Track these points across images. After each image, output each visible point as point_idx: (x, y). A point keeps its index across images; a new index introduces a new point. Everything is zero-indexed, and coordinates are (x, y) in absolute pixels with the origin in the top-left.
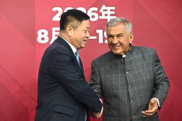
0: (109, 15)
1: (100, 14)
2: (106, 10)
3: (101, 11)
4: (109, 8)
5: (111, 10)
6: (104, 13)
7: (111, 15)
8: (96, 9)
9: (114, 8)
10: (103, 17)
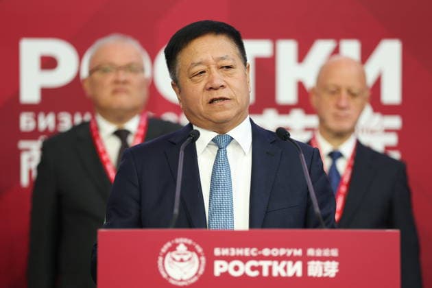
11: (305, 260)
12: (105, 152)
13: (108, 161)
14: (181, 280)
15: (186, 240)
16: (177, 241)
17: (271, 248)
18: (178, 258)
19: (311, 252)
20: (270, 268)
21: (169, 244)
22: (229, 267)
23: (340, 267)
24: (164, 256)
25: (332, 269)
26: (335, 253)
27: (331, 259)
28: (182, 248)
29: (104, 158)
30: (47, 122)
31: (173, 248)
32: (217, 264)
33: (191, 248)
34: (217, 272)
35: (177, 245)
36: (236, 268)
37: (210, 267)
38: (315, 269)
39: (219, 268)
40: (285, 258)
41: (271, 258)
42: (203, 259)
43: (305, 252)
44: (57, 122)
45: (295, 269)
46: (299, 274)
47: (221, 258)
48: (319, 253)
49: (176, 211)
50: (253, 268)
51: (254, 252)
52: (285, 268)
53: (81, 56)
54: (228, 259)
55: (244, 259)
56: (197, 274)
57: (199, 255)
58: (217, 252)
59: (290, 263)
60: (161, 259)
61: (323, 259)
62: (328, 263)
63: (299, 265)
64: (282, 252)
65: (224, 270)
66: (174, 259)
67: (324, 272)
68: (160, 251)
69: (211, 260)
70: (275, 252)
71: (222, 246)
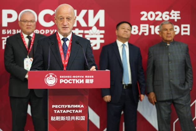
0: (176, 16)
1: (170, 16)
2: (174, 14)
3: (171, 14)
4: (176, 12)
5: (178, 14)
6: (173, 15)
7: (178, 16)
8: (168, 13)
9: (179, 12)
10: (172, 18)
11: (85, 79)
12: (25, 42)
13: (26, 44)
14: (51, 85)
15: (52, 74)
16: (50, 74)
17: (75, 76)
18: (50, 79)
19: (86, 77)
20: (75, 81)
21: (47, 75)
22: (64, 81)
23: (94, 81)
24: (46, 78)
25: (92, 81)
26: (93, 77)
27: (91, 78)
28: (51, 76)
29: (25, 43)
30: (9, 32)
31: (49, 76)
32: (61, 80)
33: (53, 76)
34: (61, 82)
35: (49, 75)
36: (66, 81)
37: (59, 81)
38: (87, 81)
39: (61, 81)
40: (79, 78)
41: (75, 78)
42: (57, 79)
43: (84, 77)
44: (12, 32)
45: (82, 81)
46: (83, 83)
47: (62, 78)
48: (88, 77)
49: (49, 65)
50: (70, 81)
51: (70, 77)
52: (79, 81)
53: (18, 14)
54: (64, 79)
55: (68, 79)
56: (55, 83)
57: (56, 78)
58: (61, 77)
59: (80, 80)
60: (45, 79)
61: (89, 78)
62: (91, 80)
63: (83, 80)
64: (78, 77)
65: (62, 82)
66: (49, 79)
67: (90, 82)
68: (45, 77)
69: (59, 79)
70: (76, 77)
71: (62, 75)
